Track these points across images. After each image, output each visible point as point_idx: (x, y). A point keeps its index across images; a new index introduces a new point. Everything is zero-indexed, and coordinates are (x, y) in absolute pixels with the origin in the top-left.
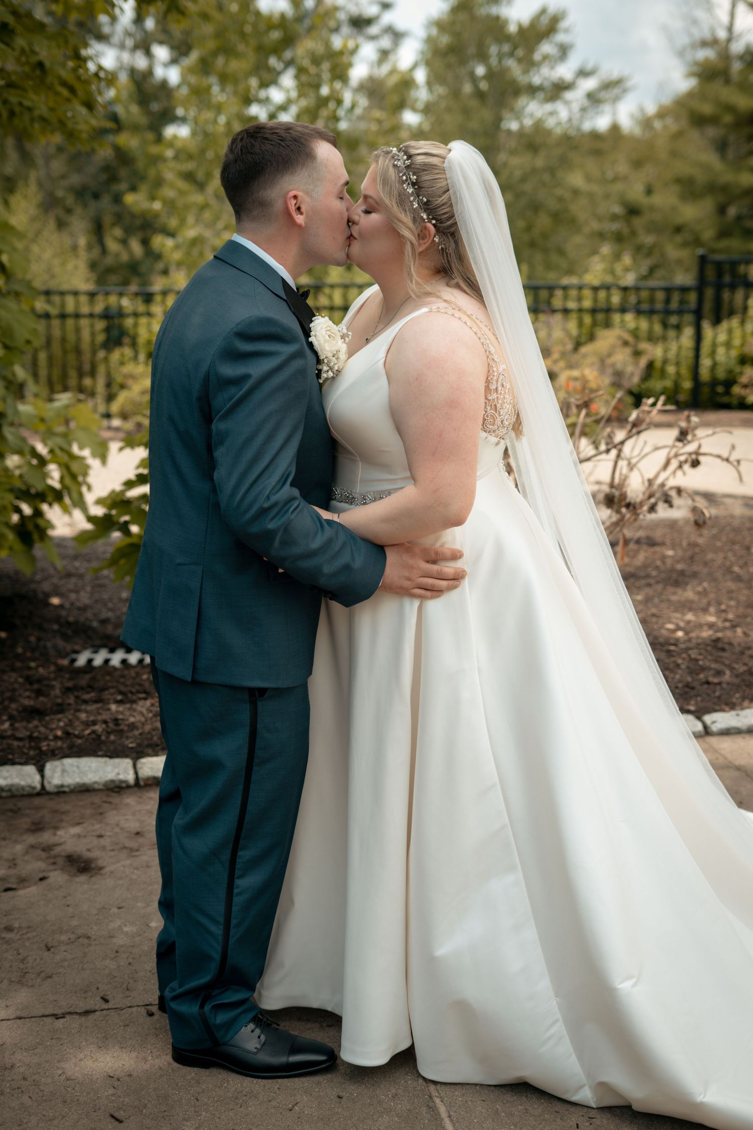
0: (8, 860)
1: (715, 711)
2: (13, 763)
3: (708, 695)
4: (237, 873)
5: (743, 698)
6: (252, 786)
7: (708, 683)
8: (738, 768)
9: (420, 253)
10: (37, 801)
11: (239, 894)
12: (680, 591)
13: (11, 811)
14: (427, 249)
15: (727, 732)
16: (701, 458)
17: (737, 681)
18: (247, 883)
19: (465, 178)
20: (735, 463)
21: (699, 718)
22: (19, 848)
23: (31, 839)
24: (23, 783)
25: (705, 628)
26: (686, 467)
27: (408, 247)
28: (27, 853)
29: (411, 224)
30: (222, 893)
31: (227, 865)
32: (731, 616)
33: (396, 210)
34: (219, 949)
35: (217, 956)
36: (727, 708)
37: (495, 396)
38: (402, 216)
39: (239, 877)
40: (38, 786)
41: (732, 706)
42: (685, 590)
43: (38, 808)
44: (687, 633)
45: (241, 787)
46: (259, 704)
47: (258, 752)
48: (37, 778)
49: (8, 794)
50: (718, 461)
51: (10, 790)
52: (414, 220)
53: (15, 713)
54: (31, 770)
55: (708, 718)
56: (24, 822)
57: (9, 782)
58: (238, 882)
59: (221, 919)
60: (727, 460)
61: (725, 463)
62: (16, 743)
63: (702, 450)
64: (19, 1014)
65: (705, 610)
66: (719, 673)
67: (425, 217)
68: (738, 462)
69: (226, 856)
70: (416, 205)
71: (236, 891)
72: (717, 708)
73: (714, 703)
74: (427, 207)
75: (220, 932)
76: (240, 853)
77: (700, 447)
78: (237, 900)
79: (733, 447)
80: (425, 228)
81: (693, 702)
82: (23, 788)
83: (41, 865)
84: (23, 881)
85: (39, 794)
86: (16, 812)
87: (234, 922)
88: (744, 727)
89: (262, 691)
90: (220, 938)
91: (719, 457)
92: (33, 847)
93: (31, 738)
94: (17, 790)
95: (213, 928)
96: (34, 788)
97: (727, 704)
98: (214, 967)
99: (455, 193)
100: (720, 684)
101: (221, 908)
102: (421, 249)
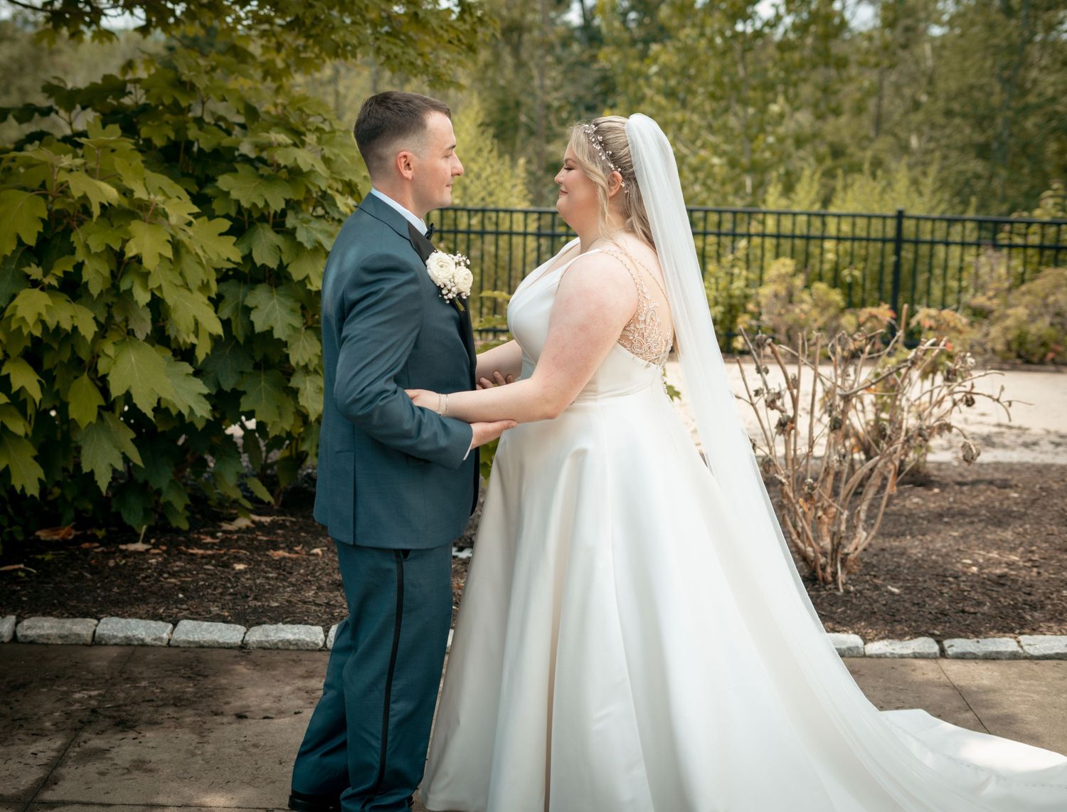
0: (275, 697)
1: (960, 637)
2: (307, 623)
3: (959, 622)
4: (392, 698)
5: (991, 629)
6: (402, 629)
7: (963, 611)
8: (955, 688)
9: (611, 198)
10: (318, 655)
11: (394, 715)
12: (999, 531)
13: (293, 660)
14: (617, 193)
15: (962, 657)
16: (975, 397)
17: (994, 612)
18: (400, 708)
19: (642, 136)
20: (1007, 404)
21: (939, 642)
22: (288, 689)
23: (300, 683)
24: (308, 639)
25: (1004, 565)
26: (963, 406)
27: (600, 190)
28: (293, 693)
29: (600, 172)
30: (380, 716)
31: (384, 692)
32: (1036, 557)
33: (587, 163)
34: (378, 759)
35: (377, 766)
36: (971, 635)
37: (642, 326)
38: (593, 167)
39: (394, 702)
40: (321, 644)
41: (977, 634)
42: (1006, 529)
43: (315, 661)
44: (981, 567)
45: (393, 629)
46: (404, 564)
47: (405, 602)
48: (322, 636)
49: (295, 647)
50: (990, 400)
51: (296, 644)
52: (604, 169)
53: (325, 585)
54: (319, 630)
55: (947, 643)
56: (300, 670)
57: (297, 637)
58: (392, 706)
59: (380, 736)
60: (998, 400)
61: (996, 403)
62: (313, 608)
63: (975, 390)
64: (239, 804)
65: (1013, 550)
66: (980, 604)
67: (612, 166)
68: (1010, 403)
69: (383, 685)
70: (604, 158)
71: (391, 713)
72: (963, 634)
73: (961, 631)
74: (613, 158)
75: (379, 746)
76: (393, 683)
77: (973, 387)
78: (393, 721)
79: (1003, 389)
80: (614, 176)
81: (940, 627)
82: (307, 643)
83: (300, 703)
84: (281, 713)
85: (320, 650)
86: (296, 662)
87: (390, 738)
88: (981, 654)
89: (406, 552)
90: (379, 751)
91: (990, 397)
92: (299, 689)
93: (328, 604)
94: (303, 645)
95: (374, 743)
96: (317, 644)
97: (973, 632)
98: (376, 773)
99: (633, 147)
100: (975, 613)
101: (380, 726)
102: (612, 194)
